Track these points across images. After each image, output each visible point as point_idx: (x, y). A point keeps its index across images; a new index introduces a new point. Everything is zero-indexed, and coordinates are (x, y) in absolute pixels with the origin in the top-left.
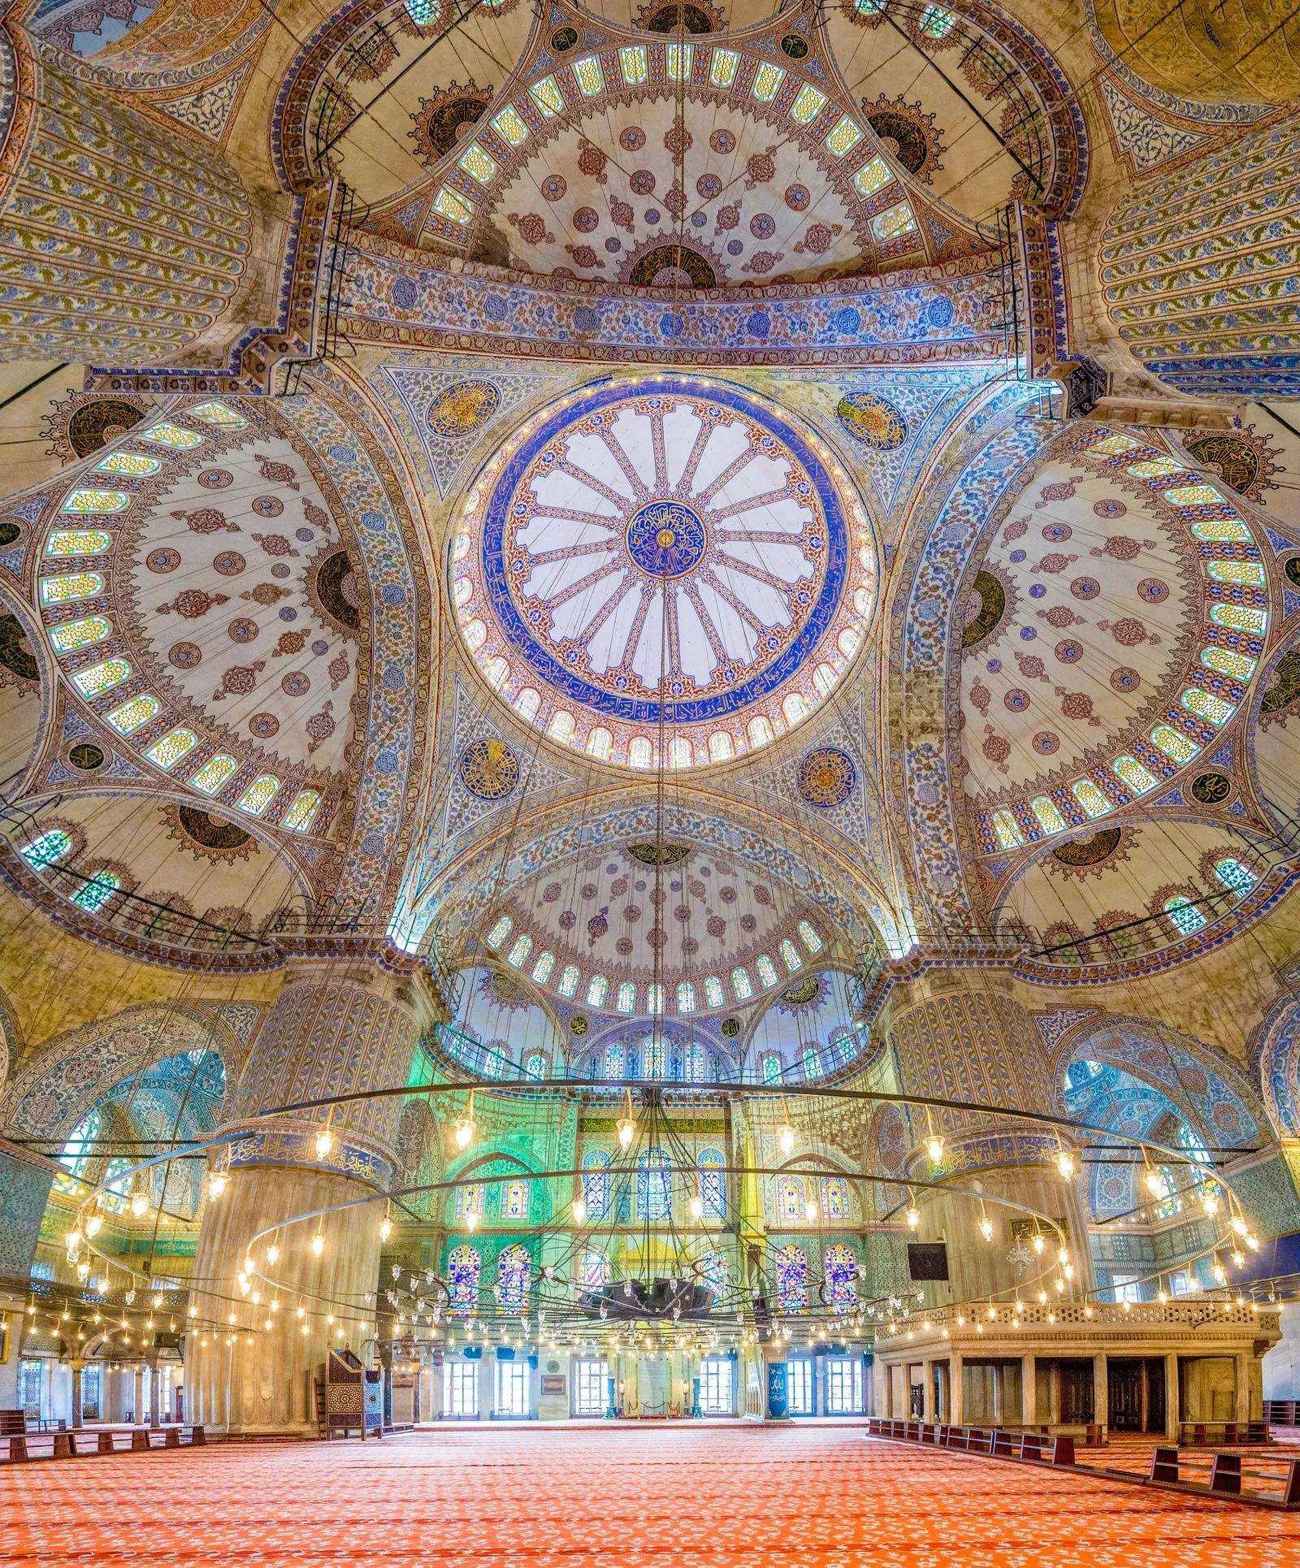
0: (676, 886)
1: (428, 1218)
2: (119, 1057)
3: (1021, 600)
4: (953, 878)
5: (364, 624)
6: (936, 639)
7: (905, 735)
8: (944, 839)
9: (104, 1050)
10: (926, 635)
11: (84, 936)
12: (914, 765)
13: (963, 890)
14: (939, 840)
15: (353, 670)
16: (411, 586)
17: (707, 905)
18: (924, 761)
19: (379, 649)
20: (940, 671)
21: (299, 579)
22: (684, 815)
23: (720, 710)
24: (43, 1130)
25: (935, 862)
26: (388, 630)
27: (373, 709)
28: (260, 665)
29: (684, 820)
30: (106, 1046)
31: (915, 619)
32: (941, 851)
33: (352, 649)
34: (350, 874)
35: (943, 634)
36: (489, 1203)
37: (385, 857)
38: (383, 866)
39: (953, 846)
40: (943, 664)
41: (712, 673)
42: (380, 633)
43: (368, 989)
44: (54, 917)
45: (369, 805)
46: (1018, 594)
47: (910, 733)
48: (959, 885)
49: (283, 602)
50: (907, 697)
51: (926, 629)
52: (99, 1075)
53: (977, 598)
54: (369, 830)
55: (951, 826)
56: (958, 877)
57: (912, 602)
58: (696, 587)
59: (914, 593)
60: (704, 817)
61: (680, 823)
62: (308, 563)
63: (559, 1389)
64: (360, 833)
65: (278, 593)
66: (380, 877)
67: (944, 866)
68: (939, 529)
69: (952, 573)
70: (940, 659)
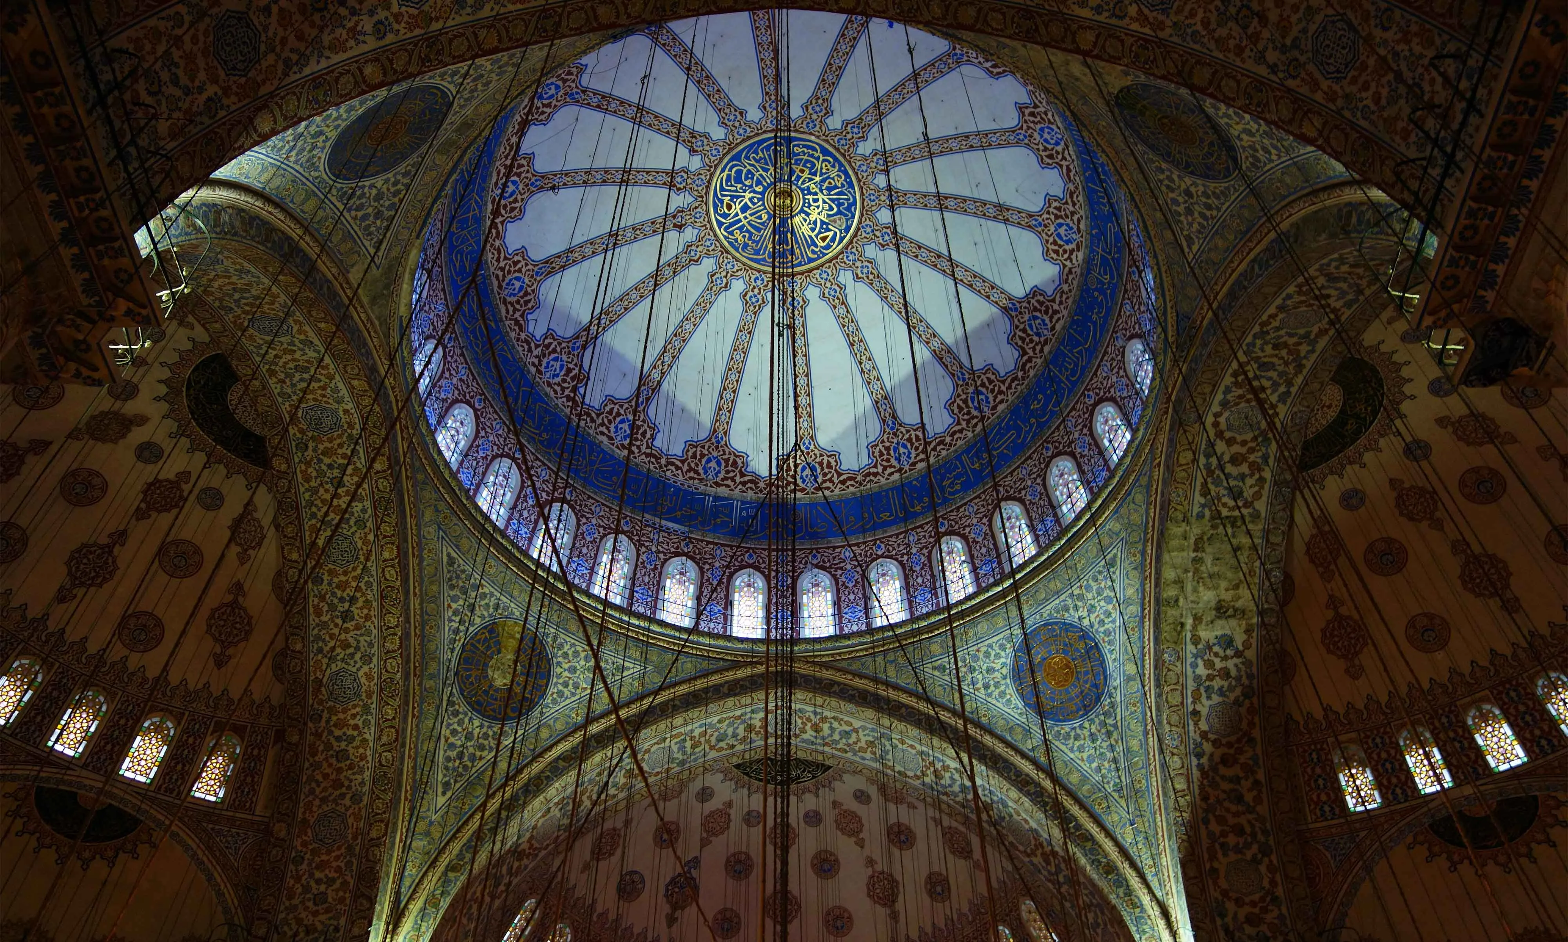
0: (814, 818)
3: (1413, 397)
4: (1263, 868)
5: (279, 464)
6: (1252, 465)
7: (1189, 622)
8: (1249, 797)
10: (1235, 460)
12: (1202, 671)
13: (1280, 891)
14: (1240, 799)
15: (271, 533)
16: (350, 406)
17: (867, 852)
18: (1219, 664)
19: (311, 504)
20: (1256, 516)
21: (157, 399)
22: (824, 719)
23: (885, 516)
25: (1232, 840)
26: (320, 473)
27: (313, 601)
28: (121, 536)
29: (826, 726)
31: (1220, 435)
32: (1243, 820)
33: (264, 499)
34: (298, 879)
35: (1265, 458)
37: (350, 848)
38: (349, 864)
39: (1263, 809)
40: (1261, 506)
41: (870, 448)
42: (308, 479)
45: (320, 757)
46: (1408, 389)
47: (1197, 619)
48: (1273, 883)
49: (138, 435)
50: (1195, 560)
51: (1236, 449)
53: (1334, 395)
54: (324, 800)
55: (1261, 776)
56: (1271, 868)
57: (1216, 408)
58: (842, 287)
59: (1220, 396)
60: (857, 724)
61: (816, 729)
62: (166, 374)
64: (309, 806)
65: (127, 424)
66: (345, 883)
67: (1248, 846)
68: (1273, 316)
69: (1291, 369)
70: (1257, 496)
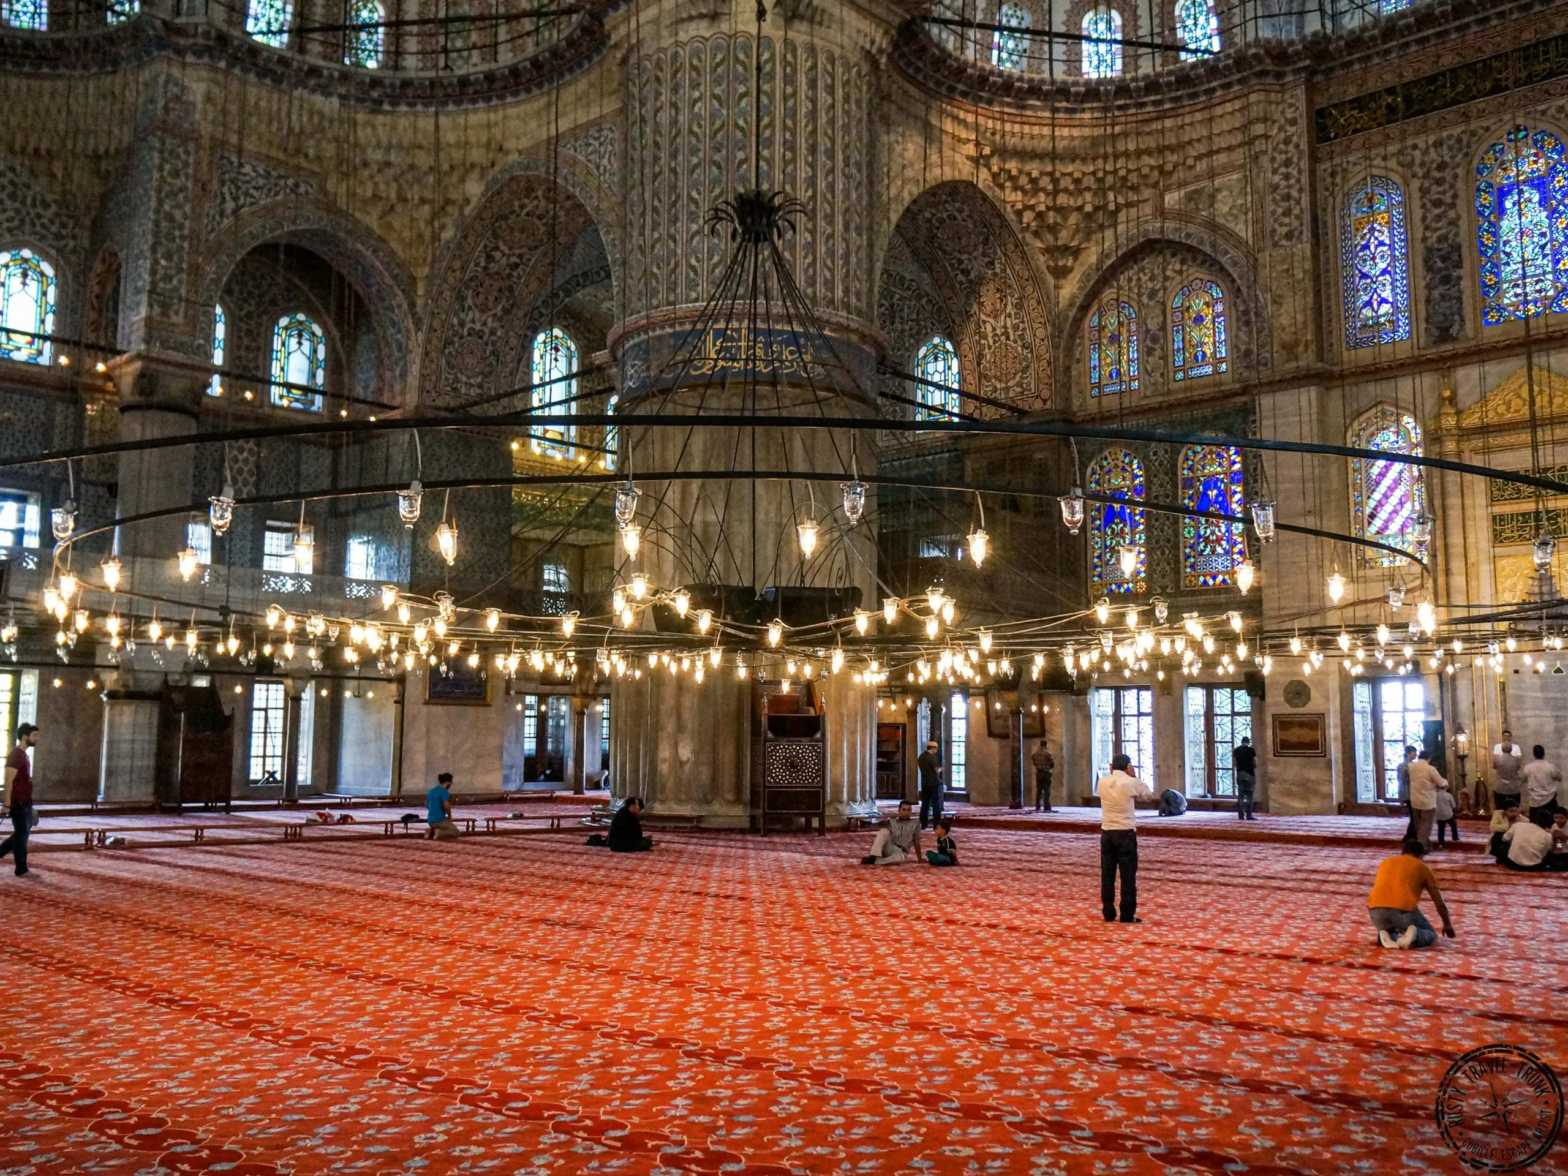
1: (1038, 405)
2: (520, 256)
9: (497, 255)
11: (387, 107)
24: (480, 386)
30: (497, 248)
36: (1150, 352)
43: (724, 27)
44: (341, 97)
52: (511, 289)
63: (1313, 745)
